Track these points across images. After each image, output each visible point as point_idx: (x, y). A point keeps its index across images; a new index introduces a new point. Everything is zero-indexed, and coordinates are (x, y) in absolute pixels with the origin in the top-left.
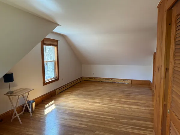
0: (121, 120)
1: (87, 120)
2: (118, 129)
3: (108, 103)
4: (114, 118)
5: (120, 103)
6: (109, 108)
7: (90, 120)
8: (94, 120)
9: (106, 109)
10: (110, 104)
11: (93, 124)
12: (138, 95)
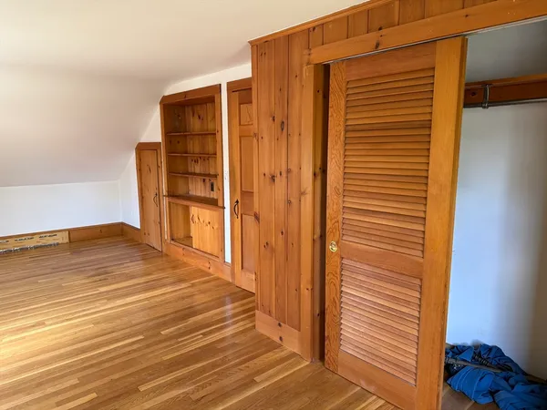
0: (162, 332)
1: (74, 381)
2: (183, 352)
3: (76, 313)
4: (141, 337)
5: (109, 299)
6: (96, 323)
7: (80, 375)
8: (94, 370)
9: (91, 329)
10: (79, 312)
11: (106, 380)
12: (125, 265)
